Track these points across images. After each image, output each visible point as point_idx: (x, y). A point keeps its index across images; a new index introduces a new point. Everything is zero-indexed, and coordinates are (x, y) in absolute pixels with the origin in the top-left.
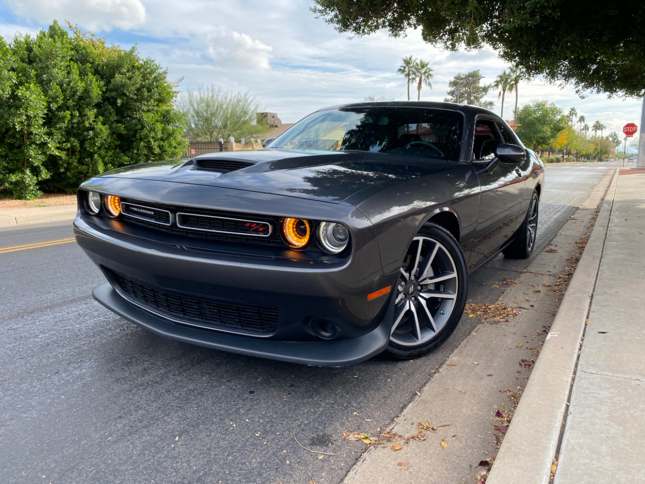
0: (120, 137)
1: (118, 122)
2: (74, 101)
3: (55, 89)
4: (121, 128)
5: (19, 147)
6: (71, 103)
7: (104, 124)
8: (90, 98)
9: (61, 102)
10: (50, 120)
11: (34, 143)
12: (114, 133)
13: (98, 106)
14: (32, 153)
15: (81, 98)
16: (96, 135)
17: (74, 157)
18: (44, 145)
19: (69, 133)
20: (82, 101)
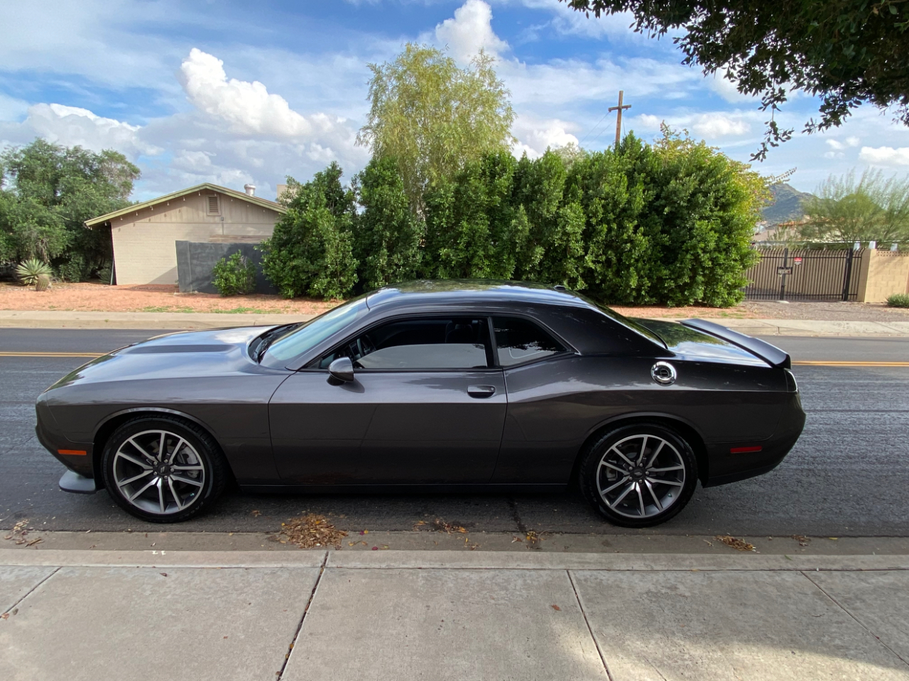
0: (664, 248)
1: (663, 232)
2: (614, 214)
3: (597, 204)
4: (666, 239)
5: (560, 260)
6: (611, 216)
7: (644, 235)
8: (632, 210)
9: (600, 216)
10: (588, 234)
11: (573, 256)
12: (658, 244)
13: (642, 216)
14: (569, 266)
15: (624, 210)
16: (633, 247)
17: (610, 270)
18: (581, 258)
19: (608, 245)
20: (624, 213)
